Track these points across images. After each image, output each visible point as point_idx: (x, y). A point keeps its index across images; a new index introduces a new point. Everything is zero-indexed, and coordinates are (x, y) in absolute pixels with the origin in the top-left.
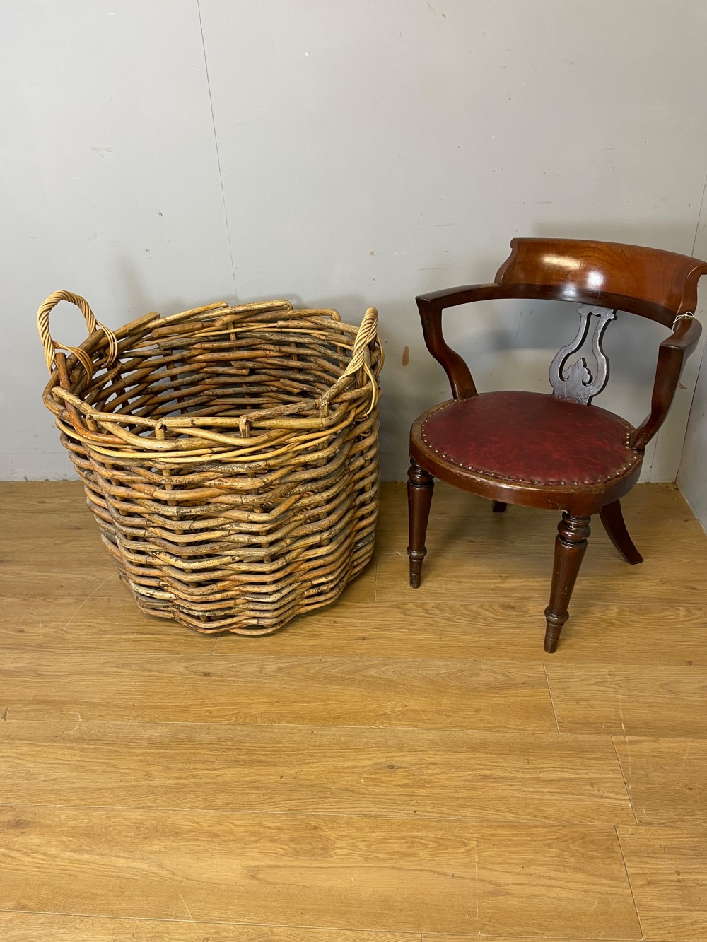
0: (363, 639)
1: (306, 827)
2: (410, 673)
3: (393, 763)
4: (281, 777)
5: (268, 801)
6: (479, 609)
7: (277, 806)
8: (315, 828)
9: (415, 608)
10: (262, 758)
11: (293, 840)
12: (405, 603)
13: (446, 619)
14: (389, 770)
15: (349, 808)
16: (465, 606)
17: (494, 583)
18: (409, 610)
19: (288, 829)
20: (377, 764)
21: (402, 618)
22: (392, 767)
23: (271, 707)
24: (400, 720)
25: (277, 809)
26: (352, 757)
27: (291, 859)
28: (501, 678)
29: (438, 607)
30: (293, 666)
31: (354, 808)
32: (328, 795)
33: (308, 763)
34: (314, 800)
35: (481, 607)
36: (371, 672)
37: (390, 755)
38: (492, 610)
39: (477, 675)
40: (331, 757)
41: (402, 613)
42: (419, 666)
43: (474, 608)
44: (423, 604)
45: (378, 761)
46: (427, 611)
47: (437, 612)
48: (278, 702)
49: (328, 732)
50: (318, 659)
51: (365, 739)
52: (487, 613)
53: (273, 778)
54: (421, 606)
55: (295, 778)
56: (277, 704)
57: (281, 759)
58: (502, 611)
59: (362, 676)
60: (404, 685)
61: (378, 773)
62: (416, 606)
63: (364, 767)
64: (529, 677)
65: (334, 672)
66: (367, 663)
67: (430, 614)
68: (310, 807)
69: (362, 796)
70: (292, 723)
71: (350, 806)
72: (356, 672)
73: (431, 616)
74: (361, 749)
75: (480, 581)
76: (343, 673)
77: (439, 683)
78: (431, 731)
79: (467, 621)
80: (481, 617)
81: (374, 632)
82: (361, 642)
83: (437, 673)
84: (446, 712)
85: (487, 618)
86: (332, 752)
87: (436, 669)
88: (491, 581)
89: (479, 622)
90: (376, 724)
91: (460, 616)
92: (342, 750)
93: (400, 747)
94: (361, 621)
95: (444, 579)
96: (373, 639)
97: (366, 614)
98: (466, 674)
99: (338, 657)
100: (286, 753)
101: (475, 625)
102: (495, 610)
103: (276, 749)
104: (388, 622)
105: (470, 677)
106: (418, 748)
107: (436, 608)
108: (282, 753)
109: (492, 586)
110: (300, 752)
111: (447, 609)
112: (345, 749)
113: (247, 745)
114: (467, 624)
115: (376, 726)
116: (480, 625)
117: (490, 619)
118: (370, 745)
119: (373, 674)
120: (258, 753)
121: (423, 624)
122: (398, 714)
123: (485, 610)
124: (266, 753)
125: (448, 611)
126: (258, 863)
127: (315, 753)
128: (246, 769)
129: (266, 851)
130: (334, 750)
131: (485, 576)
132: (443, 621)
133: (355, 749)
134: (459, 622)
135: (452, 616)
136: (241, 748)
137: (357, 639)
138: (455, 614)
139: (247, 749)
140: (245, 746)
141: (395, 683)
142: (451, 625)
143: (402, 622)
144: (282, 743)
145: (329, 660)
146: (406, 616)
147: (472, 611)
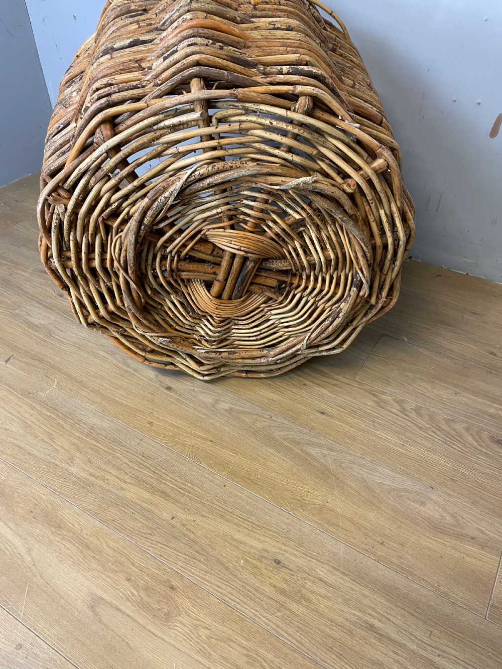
0: (323, 413)
1: (165, 582)
2: (351, 468)
3: (280, 557)
4: (173, 518)
5: (148, 536)
6: (463, 431)
7: (152, 545)
8: (172, 588)
9: (392, 402)
10: (168, 490)
11: (146, 589)
12: (384, 393)
13: (420, 428)
14: (275, 564)
15: (214, 584)
16: (448, 421)
17: (496, 408)
18: (385, 402)
19: (148, 575)
20: (266, 551)
21: (373, 407)
22: (278, 562)
23: (203, 443)
24: (313, 515)
25: (151, 549)
26: (246, 531)
27: (134, 608)
28: (448, 519)
29: (417, 411)
30: (243, 412)
31: (218, 587)
32: (202, 560)
33: (203, 516)
34: (187, 558)
35: (467, 429)
36: (313, 451)
37: (284, 548)
38: (477, 437)
39: (423, 504)
40: (227, 521)
41: (376, 402)
42: (364, 465)
43: (459, 427)
44: (403, 401)
45: (268, 548)
46: (404, 411)
47: (413, 415)
48: (211, 441)
49: (239, 494)
50: (269, 415)
51: (268, 518)
52: (470, 438)
53: (165, 515)
54: (400, 402)
55: (184, 525)
56: (210, 443)
57: (183, 500)
58: (489, 443)
59: (302, 450)
60: (338, 479)
61: (261, 561)
62: (395, 400)
63: (252, 547)
64: (482, 532)
65: (277, 434)
66: (314, 440)
67: (405, 415)
68: (180, 563)
69: (233, 578)
70: (211, 468)
71: (216, 583)
72: (298, 444)
73: (405, 417)
74: (259, 526)
75: (480, 400)
76: (285, 439)
77: (376, 493)
78: (340, 543)
79: (443, 438)
80: (460, 439)
81: (338, 410)
82: (319, 415)
83: (380, 482)
84: (366, 529)
85: (467, 445)
86: (231, 516)
87: (380, 477)
88: (493, 404)
89: (455, 445)
90: (288, 508)
91: (437, 429)
92: (241, 518)
93: (299, 545)
94: (330, 394)
95: (440, 383)
96: (332, 417)
97: (339, 389)
98: (411, 497)
99: (289, 420)
100: (191, 495)
101: (449, 446)
102: (481, 439)
103: (183, 486)
104: (357, 406)
105: (413, 502)
106: (317, 556)
107: (415, 410)
108: (186, 494)
109: (492, 411)
110: (203, 501)
111: (427, 416)
112: (245, 520)
113: (163, 471)
114: (440, 442)
115: (286, 510)
116: (454, 448)
117: (470, 446)
118: (270, 527)
119: (313, 453)
120: (168, 483)
121: (393, 423)
122: (315, 508)
123: (470, 434)
124: (174, 487)
125: (426, 419)
126: (104, 596)
127: (216, 509)
128: (149, 494)
129: (117, 587)
130: (234, 515)
131: (489, 397)
132: (415, 428)
133: (254, 524)
134: (432, 436)
135: (428, 426)
136: (157, 471)
137: (317, 411)
138: (432, 426)
139: (160, 475)
140: (161, 471)
141: (330, 473)
142: (422, 436)
143: (371, 412)
144: (192, 484)
145: (279, 420)
146: (378, 406)
147: (454, 430)
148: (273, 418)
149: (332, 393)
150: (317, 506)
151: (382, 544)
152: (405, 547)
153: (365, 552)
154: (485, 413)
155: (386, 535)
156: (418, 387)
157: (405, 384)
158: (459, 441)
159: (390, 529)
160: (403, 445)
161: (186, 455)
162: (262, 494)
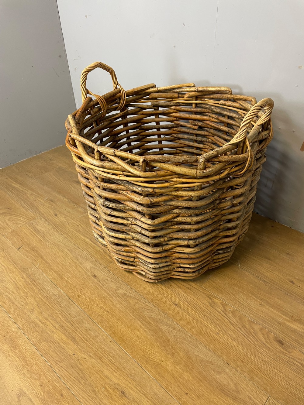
0: (176, 305)
1: (59, 391)
2: (182, 342)
3: (126, 391)
4: (74, 354)
5: (58, 363)
6: (258, 330)
7: (59, 369)
8: (62, 395)
9: (220, 305)
10: (76, 337)
11: (48, 393)
12: (216, 298)
13: (232, 324)
14: (121, 394)
15: (84, 398)
16: (251, 322)
17: (284, 318)
18: (214, 303)
19: (52, 385)
20: (118, 384)
21: (207, 306)
22: (123, 393)
23: (103, 312)
24: (152, 368)
25: (57, 370)
26: (111, 370)
27: (39, 402)
28: (232, 386)
29: (233, 313)
30: (131, 297)
31: (86, 400)
32: (82, 383)
33: (91, 357)
34: (75, 380)
35: (261, 330)
36: (164, 328)
37: (129, 385)
38: (266, 336)
39: (219, 373)
40: (102, 362)
41: (209, 303)
42: (191, 342)
43: (257, 327)
44: (226, 305)
45: (120, 383)
46: (225, 311)
47: (230, 315)
48: (108, 312)
49: (114, 347)
50: (145, 301)
51: (126, 365)
52: (261, 336)
53: (71, 353)
54: (224, 305)
55: (79, 360)
56: (107, 313)
57: (82, 344)
58: (273, 341)
59: (157, 327)
60: (172, 348)
61: (114, 390)
62: (222, 304)
63: (111, 381)
64: (251, 399)
65: (146, 314)
66: (165, 320)
67: (225, 314)
68: (70, 382)
69: (95, 397)
70: (103, 328)
71: (86, 398)
72: (156, 322)
73: (225, 315)
74: (119, 369)
75: (275, 312)
76: (149, 318)
77: (193, 361)
78: (162, 389)
79: (244, 333)
80: (255, 336)
81: (185, 304)
82: (173, 305)
83: (197, 354)
84: (180, 383)
85: (258, 340)
86: (105, 360)
87: (198, 351)
88: (283, 316)
89: (250, 339)
90: (138, 361)
91: (242, 327)
92: (111, 362)
93: (138, 385)
94: (184, 294)
95: (253, 297)
96: (181, 308)
97: (190, 291)
98: (213, 368)
99: (155, 306)
100: (87, 342)
101: (247, 339)
102: (268, 338)
103: (85, 336)
104: (198, 303)
105: (213, 371)
106: (146, 394)
107: (232, 312)
108: (86, 341)
109: (281, 320)
110: (93, 347)
111: (238, 317)
112: (112, 363)
113: (77, 325)
114: (242, 335)
115: (137, 362)
116: (249, 341)
117: (260, 341)
118: (125, 371)
119: (163, 329)
120: (77, 333)
121: (216, 318)
122: (154, 364)
123: (262, 333)
124: (80, 336)
125: (237, 319)
126: (26, 392)
127: (98, 353)
128: (65, 338)
129: (34, 388)
130: (107, 359)
131: (281, 310)
132: (229, 323)
133: (117, 367)
134: (238, 330)
135: (237, 323)
136: (74, 325)
137: (173, 303)
138: (240, 324)
139: (75, 328)
140: (76, 325)
141: (169, 343)
142: (231, 329)
143: (205, 308)
144: (90, 336)
145: (149, 305)
146: (210, 306)
147: (253, 329)
148: (146, 303)
149: (185, 293)
150: (155, 363)
151: (186, 394)
152: (200, 398)
153: (175, 397)
154: (276, 321)
155: (191, 389)
156: (238, 297)
157: (231, 294)
158: (254, 337)
159: (194, 386)
160: (218, 333)
161: (92, 318)
162: (126, 350)
